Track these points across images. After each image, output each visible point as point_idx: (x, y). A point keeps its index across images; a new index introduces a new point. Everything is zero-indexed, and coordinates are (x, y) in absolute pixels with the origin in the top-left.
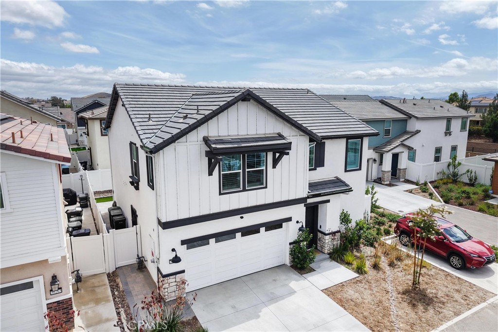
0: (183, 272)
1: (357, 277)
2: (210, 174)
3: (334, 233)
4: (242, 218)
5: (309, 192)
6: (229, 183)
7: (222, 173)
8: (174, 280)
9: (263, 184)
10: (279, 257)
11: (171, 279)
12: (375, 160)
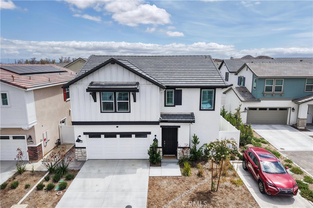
0: (85, 148)
1: (180, 176)
2: (95, 101)
3: (184, 148)
4: (117, 127)
5: (160, 119)
6: (107, 107)
7: (102, 101)
8: (80, 151)
9: (128, 110)
10: (145, 154)
11: (79, 150)
12: (293, 109)
